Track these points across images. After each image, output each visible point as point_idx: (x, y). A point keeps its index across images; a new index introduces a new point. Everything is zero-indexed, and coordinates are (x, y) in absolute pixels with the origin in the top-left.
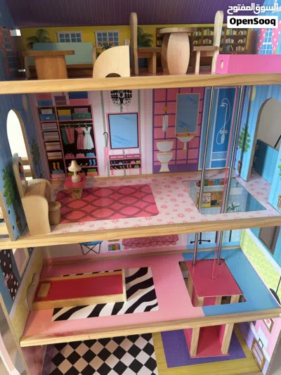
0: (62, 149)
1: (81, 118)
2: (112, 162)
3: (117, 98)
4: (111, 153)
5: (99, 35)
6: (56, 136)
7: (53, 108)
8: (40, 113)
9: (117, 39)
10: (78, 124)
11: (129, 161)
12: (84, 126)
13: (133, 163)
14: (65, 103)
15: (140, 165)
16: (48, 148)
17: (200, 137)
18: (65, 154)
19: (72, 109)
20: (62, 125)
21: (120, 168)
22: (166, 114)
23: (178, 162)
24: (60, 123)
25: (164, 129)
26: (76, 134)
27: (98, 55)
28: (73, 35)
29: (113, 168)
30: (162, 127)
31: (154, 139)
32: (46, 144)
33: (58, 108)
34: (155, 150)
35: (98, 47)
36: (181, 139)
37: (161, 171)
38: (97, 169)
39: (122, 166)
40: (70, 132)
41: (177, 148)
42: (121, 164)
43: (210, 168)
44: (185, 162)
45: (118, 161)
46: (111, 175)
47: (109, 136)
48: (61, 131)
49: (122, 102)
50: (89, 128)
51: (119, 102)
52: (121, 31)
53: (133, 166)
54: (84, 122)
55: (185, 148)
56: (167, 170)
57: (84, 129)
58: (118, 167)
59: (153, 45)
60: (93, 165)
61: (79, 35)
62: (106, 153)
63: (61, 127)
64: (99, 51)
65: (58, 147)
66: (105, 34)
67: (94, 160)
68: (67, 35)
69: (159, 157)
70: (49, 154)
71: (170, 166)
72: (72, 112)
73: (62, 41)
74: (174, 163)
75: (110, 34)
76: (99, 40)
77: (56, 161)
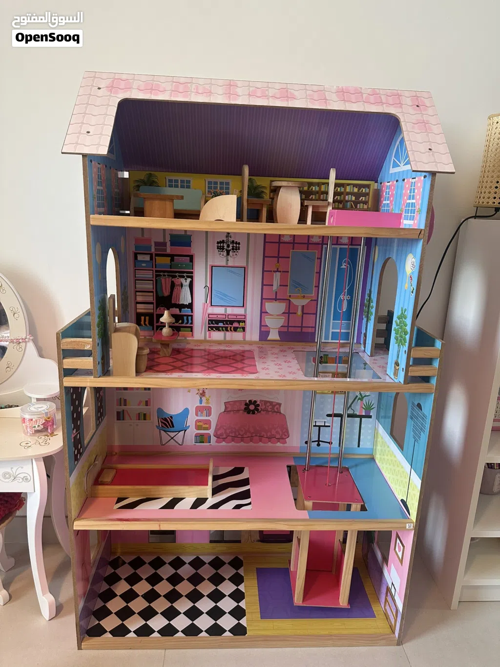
0: (155, 302)
1: (180, 268)
2: (211, 321)
3: (223, 249)
4: (211, 310)
5: (210, 183)
6: (149, 286)
7: (151, 255)
8: (136, 258)
9: (228, 188)
10: (177, 274)
11: (232, 322)
12: (183, 277)
13: (236, 325)
14: (166, 250)
15: (244, 329)
16: (139, 299)
17: (317, 300)
18: (157, 308)
19: (172, 257)
20: (158, 274)
21: (219, 330)
22: (278, 271)
23: (291, 329)
24: (157, 271)
25: (275, 288)
26: (173, 285)
27: (206, 202)
28: (182, 181)
29: (211, 328)
30: (272, 285)
31: (262, 299)
32: (137, 294)
33: (157, 255)
34: (263, 312)
35: (207, 195)
36: (294, 301)
37: (269, 338)
38: (191, 329)
39: (222, 327)
40: (166, 282)
41: (289, 312)
42: (221, 325)
43: (330, 341)
44: (299, 330)
45: (217, 322)
46: (208, 338)
47: (210, 290)
48: (156, 280)
49: (228, 254)
50: (189, 280)
51: (225, 253)
52: (232, 180)
53: (235, 329)
54: (184, 272)
55: (299, 313)
56: (278, 338)
57: (183, 280)
58: (218, 329)
59: (267, 197)
60: (187, 323)
61: (189, 182)
62: (205, 309)
63: (157, 276)
64: (207, 198)
65: (150, 299)
66: (216, 183)
67: (190, 318)
68: (176, 181)
69: (268, 321)
70: (139, 306)
71: (280, 333)
72: (172, 260)
73: (170, 186)
74: (285, 329)
75: (221, 183)
76: (209, 188)
77: (145, 315)
